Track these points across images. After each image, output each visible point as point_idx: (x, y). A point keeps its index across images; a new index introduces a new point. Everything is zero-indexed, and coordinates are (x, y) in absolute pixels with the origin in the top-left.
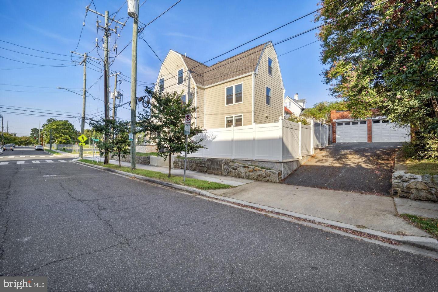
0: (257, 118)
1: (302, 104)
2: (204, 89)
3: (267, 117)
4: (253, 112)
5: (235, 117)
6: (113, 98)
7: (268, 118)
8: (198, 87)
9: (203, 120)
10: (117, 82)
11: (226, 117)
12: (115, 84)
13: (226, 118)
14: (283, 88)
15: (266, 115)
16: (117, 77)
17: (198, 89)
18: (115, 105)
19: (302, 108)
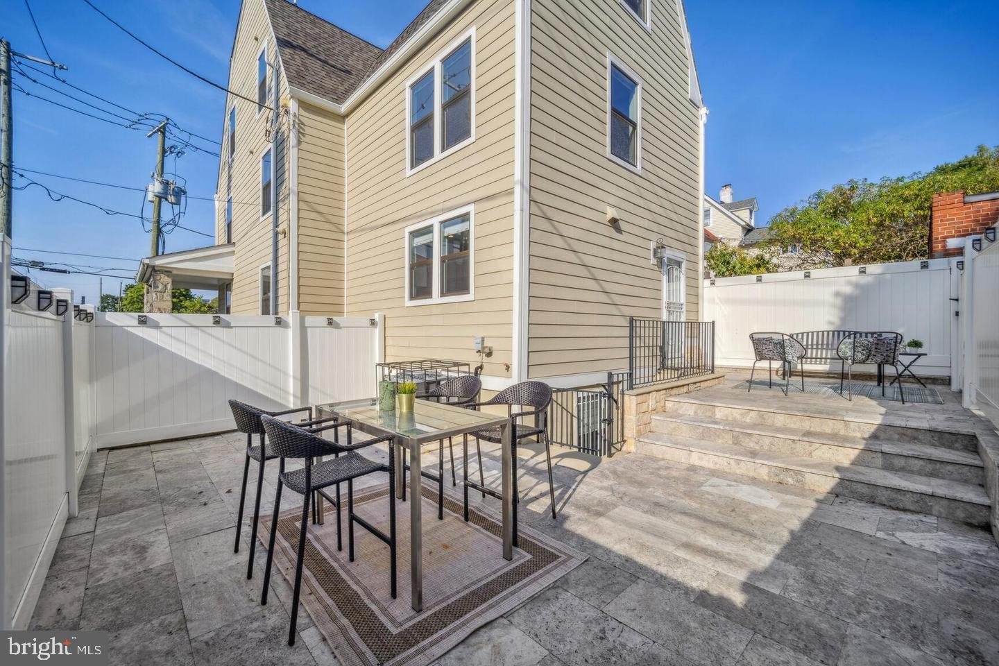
0: (545, 225)
1: (744, 214)
2: (343, 118)
3: (614, 222)
4: (517, 189)
5: (445, 224)
6: (153, 202)
7: (619, 230)
8: (303, 104)
9: (336, 252)
10: (164, 151)
11: (408, 230)
12: (159, 157)
13: (407, 236)
14: (698, 98)
15: (611, 213)
16: (164, 136)
17: (302, 112)
18: (158, 222)
19: (748, 225)
